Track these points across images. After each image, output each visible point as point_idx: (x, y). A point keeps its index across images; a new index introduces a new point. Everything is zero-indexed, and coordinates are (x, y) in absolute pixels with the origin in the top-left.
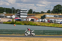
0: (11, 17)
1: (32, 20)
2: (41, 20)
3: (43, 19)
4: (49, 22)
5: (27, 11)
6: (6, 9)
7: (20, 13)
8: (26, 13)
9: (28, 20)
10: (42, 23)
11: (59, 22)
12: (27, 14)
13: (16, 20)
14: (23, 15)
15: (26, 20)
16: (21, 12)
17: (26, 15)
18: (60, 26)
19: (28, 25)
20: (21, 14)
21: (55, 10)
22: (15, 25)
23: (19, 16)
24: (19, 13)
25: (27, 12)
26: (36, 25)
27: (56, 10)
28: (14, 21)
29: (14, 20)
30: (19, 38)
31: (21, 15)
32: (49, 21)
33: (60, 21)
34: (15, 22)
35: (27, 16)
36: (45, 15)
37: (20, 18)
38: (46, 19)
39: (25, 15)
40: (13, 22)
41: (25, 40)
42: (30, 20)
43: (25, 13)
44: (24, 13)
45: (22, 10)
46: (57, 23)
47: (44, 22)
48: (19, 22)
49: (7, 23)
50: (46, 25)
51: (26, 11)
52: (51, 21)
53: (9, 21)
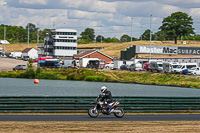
0: (25, 54)
1: (93, 64)
2: (121, 63)
3: (129, 59)
4: (146, 68)
5: (75, 34)
6: (9, 28)
7: (55, 40)
8: (74, 41)
9: (78, 64)
10: (123, 72)
11: (180, 70)
12: (75, 45)
13: (41, 64)
14: (63, 48)
15: (74, 63)
16: (57, 37)
17: (74, 48)
18: (183, 83)
19: (81, 80)
20: (57, 44)
21: (167, 29)
22: (37, 81)
23: (51, 51)
24: (50, 43)
25: (75, 37)
26: (107, 81)
27: (171, 29)
28: (35, 69)
29: (35, 64)
30: (44, 123)
31: (58, 48)
32: (147, 66)
33: (183, 64)
34: (38, 71)
35: (75, 52)
36: (134, 47)
37: (55, 57)
38: (137, 61)
39: (69, 48)
40: (32, 71)
41: (60, 128)
42: (85, 65)
43: (69, 41)
44: (66, 41)
45: (61, 33)
46: (172, 73)
47: (133, 68)
48: (50, 71)
49: (10, 76)
50: (137, 79)
51: (72, 33)
52: (154, 65)
53: (19, 68)
